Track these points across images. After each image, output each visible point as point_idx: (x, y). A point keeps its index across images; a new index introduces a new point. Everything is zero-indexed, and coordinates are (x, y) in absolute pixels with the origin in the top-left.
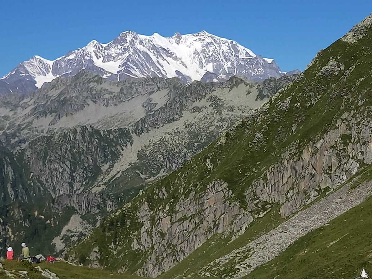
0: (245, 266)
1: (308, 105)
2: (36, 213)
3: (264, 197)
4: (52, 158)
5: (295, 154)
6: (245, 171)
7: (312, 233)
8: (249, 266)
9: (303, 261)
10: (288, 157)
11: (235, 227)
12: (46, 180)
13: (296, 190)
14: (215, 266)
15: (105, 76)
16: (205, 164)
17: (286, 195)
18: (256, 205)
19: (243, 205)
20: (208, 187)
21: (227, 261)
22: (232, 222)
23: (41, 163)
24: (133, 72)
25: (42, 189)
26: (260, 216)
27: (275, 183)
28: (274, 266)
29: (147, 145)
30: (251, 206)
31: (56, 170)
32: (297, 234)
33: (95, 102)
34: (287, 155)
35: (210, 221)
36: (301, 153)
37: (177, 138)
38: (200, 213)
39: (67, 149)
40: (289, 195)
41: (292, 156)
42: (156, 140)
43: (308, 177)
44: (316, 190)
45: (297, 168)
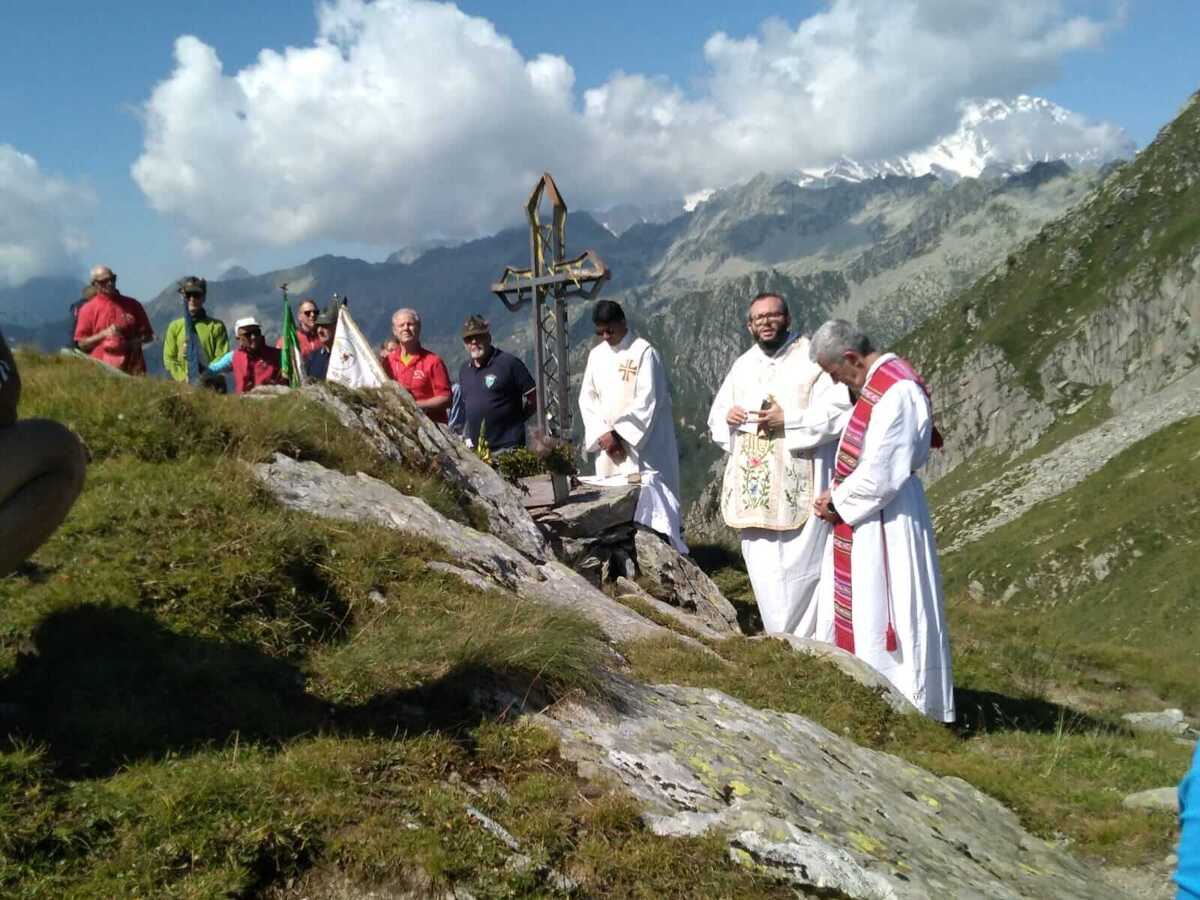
0: (1012, 502)
1: (1178, 188)
2: (683, 421)
3: (1077, 376)
4: (711, 329)
5: (1147, 285)
6: (1040, 327)
7: (1162, 432)
8: (1020, 503)
9: (1133, 489)
10: (1129, 294)
11: (1018, 434)
12: (701, 367)
13: (1144, 358)
14: (958, 503)
15: (802, 184)
16: (966, 318)
17: (1125, 369)
18: (1062, 390)
19: (1036, 392)
20: (966, 359)
21: (982, 495)
22: (1013, 426)
23: (692, 338)
24: (853, 172)
25: (694, 381)
26: (1069, 412)
27: (1101, 348)
28: (1071, 502)
29: (875, 299)
30: (1051, 392)
31: (717, 349)
32: (1130, 437)
33: (783, 229)
34: (1127, 289)
35: (971, 423)
36: (1158, 282)
37: (930, 283)
38: (951, 410)
39: (733, 312)
40: (1131, 368)
41: (1138, 289)
42: (891, 289)
43: (1171, 328)
44: (1189, 355)
45: (1150, 314)
